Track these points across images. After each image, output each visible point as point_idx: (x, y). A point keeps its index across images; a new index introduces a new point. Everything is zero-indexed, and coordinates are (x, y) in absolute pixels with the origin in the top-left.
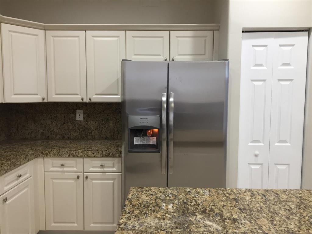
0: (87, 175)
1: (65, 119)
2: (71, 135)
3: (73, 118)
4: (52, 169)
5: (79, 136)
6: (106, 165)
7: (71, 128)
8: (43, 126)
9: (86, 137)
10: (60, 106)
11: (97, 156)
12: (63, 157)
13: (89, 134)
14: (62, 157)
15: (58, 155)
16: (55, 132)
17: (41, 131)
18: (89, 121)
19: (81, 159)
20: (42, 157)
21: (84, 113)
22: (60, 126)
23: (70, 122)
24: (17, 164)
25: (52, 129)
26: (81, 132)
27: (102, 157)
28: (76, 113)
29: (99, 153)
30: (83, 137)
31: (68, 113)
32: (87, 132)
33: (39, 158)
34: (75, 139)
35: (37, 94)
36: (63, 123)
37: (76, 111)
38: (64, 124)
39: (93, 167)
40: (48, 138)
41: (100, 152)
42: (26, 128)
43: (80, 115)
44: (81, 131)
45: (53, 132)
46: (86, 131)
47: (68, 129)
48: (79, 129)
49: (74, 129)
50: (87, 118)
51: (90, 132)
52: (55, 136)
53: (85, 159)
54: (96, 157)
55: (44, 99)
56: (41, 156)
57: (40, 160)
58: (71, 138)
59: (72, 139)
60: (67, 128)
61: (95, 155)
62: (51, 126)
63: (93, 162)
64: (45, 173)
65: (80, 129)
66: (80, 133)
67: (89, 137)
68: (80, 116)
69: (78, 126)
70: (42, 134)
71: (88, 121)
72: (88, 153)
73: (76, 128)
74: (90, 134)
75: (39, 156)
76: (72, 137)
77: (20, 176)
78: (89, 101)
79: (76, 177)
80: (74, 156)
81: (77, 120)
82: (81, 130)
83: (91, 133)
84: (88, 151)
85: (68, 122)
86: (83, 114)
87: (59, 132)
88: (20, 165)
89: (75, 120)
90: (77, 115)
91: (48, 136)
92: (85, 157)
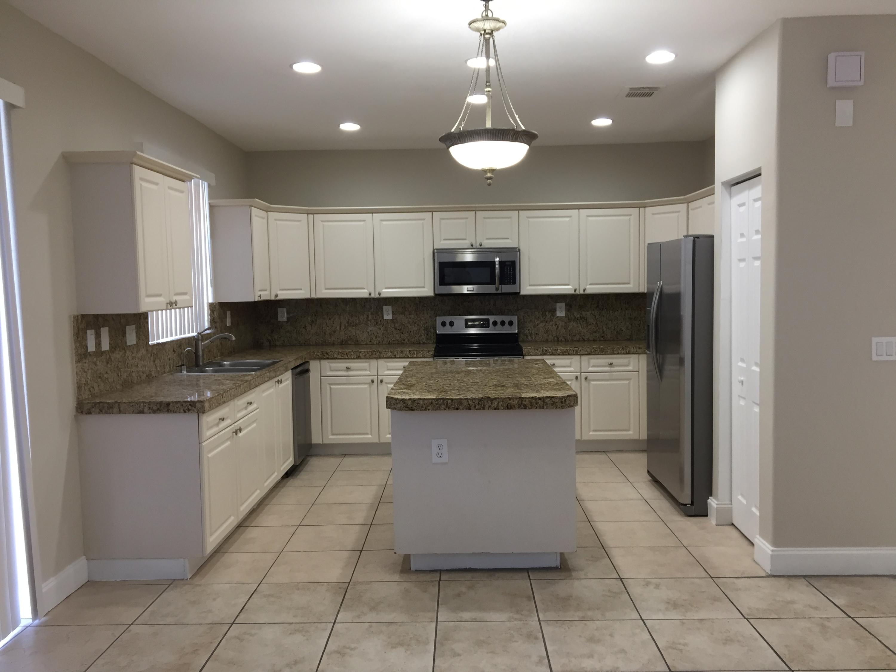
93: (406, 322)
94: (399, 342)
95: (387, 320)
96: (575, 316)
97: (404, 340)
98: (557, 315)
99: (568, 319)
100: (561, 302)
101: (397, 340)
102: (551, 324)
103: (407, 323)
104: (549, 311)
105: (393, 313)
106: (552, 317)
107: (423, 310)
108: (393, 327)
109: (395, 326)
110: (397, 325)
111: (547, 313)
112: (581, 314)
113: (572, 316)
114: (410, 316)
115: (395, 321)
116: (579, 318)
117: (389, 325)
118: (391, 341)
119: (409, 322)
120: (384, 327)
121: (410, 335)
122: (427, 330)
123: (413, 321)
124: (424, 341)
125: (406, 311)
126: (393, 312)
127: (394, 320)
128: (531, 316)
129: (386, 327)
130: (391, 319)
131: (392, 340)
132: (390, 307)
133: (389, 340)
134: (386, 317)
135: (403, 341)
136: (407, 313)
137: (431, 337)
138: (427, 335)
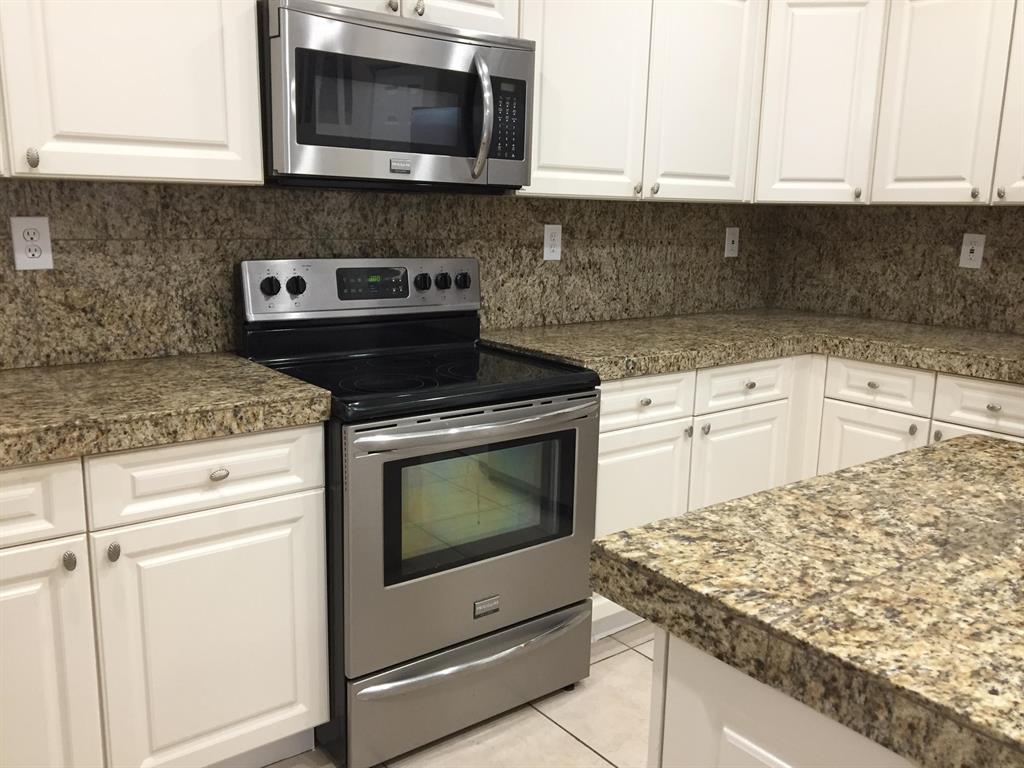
0: (941, 430)
1: (924, 262)
2: (934, 311)
3: (950, 260)
4: (845, 393)
5: (962, 318)
6: (1005, 410)
7: (939, 291)
8: (859, 277)
9: (982, 323)
10: (915, 219)
11: (980, 374)
12: (878, 363)
13: (997, 314)
14: (873, 362)
15: (865, 356)
16: (888, 298)
17: (853, 292)
18: (1002, 271)
19: (928, 378)
20: (823, 354)
21: (988, 245)
22: (907, 283)
23: (937, 272)
24: (747, 355)
25: (883, 289)
26: (971, 305)
27: (997, 380)
28: (961, 244)
29: (987, 365)
30: (974, 323)
31: (936, 243)
32: (989, 308)
33: (816, 356)
34: (947, 326)
35: (842, 181)
36: (915, 273)
37: (962, 237)
38: (920, 275)
39: (965, 409)
40: (867, 315)
41: (993, 364)
42: (815, 283)
43: (972, 251)
44: (968, 302)
45: (883, 300)
46: (987, 304)
47: (931, 292)
48: (964, 297)
49: (948, 296)
50: (996, 260)
51: (1002, 308)
52: (887, 311)
53: (942, 379)
54: (977, 377)
55: (858, 195)
56: (820, 351)
57: (818, 362)
58: (935, 321)
59: (938, 326)
60: (926, 290)
61: (974, 371)
62: (880, 278)
63: (967, 393)
64: (826, 400)
65: (968, 297)
66: (965, 307)
67: (994, 325)
68: (972, 255)
69: (961, 286)
70: (854, 301)
71: (999, 269)
72: (951, 362)
73: (955, 291)
74: (999, 317)
75: (814, 350)
76: (938, 319)
77: (752, 386)
78: (996, 199)
79: (907, 429)
80: (908, 366)
81: (961, 265)
82: (970, 298)
83: (1004, 312)
84: (952, 356)
85: (931, 272)
86: (985, 247)
87: (900, 298)
88: (756, 359)
89: (957, 267)
90: (965, 249)
91: (869, 310)
92: (944, 373)
93: (113, 282)
94: (87, 355)
95: (31, 275)
96: (580, 259)
97: (108, 349)
98: (545, 258)
99: (567, 266)
100: (552, 223)
101: (80, 351)
102: (530, 280)
103: (117, 284)
104: (530, 246)
105: (57, 246)
106: (533, 262)
107: (178, 237)
108: (60, 302)
109: (66, 297)
110: (75, 294)
111: (524, 251)
112: (591, 254)
113: (573, 259)
114: (129, 258)
115: (67, 276)
116: (587, 266)
117: (43, 293)
118: (54, 355)
119: (125, 281)
120: (18, 300)
121: (130, 330)
122: (191, 310)
123: (139, 276)
124: (182, 347)
125: (110, 238)
126: (54, 242)
127: (61, 272)
128: (488, 259)
129: (28, 302)
130: (49, 272)
131: (59, 349)
132: (42, 224)
133: (46, 350)
134: (23, 262)
135: (102, 354)
136: (113, 247)
137: (207, 332)
138: (194, 324)
